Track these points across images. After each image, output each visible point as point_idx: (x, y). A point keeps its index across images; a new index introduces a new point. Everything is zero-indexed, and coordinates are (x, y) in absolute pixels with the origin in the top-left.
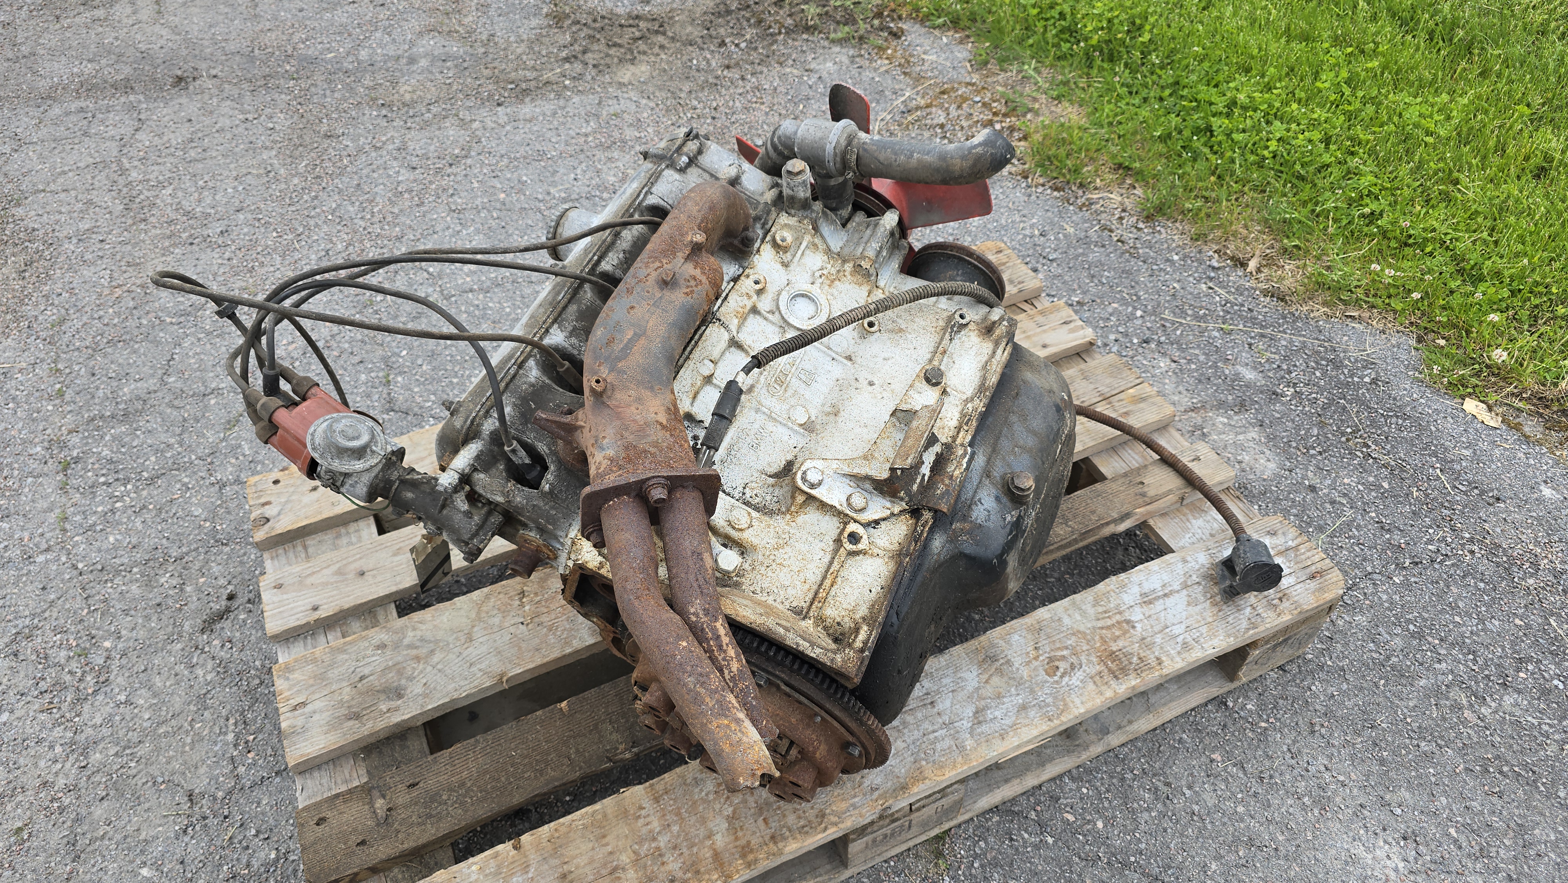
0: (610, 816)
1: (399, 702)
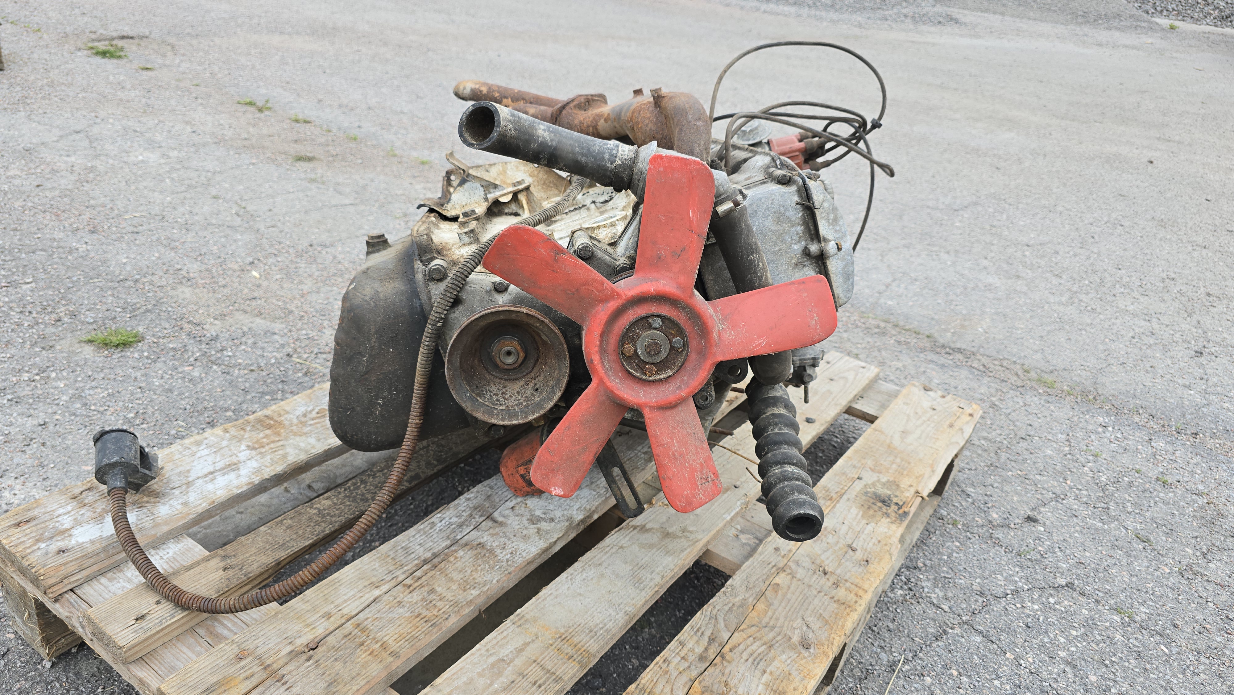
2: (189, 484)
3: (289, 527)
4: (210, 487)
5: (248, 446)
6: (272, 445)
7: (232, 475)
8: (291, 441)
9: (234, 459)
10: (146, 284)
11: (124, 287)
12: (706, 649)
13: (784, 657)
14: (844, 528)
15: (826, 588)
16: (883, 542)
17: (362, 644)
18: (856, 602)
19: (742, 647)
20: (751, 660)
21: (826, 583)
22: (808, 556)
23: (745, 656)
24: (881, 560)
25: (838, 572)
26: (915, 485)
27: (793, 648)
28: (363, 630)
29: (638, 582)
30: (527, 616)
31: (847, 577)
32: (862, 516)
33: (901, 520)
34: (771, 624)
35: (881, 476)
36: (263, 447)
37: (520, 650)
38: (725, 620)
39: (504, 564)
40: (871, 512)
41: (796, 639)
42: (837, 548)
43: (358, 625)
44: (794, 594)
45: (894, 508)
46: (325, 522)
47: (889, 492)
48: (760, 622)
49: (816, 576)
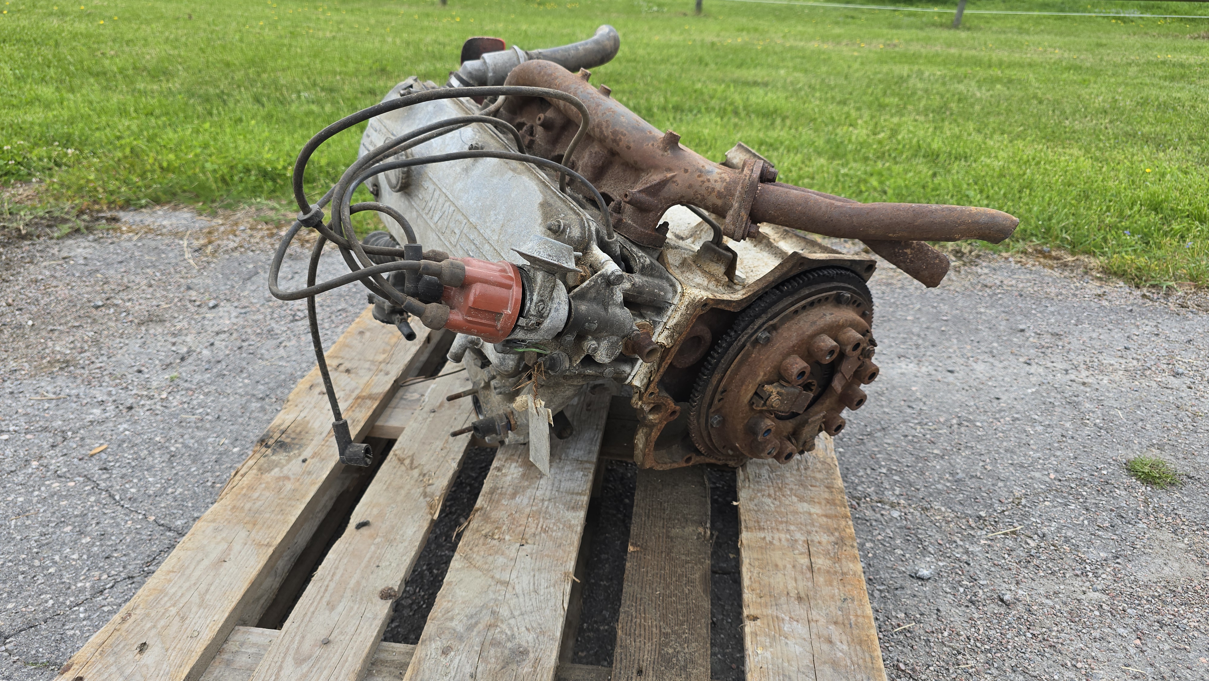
0: (760, 557)
1: (531, 655)
32: (308, 422)
40: (298, 429)
47: (274, 458)
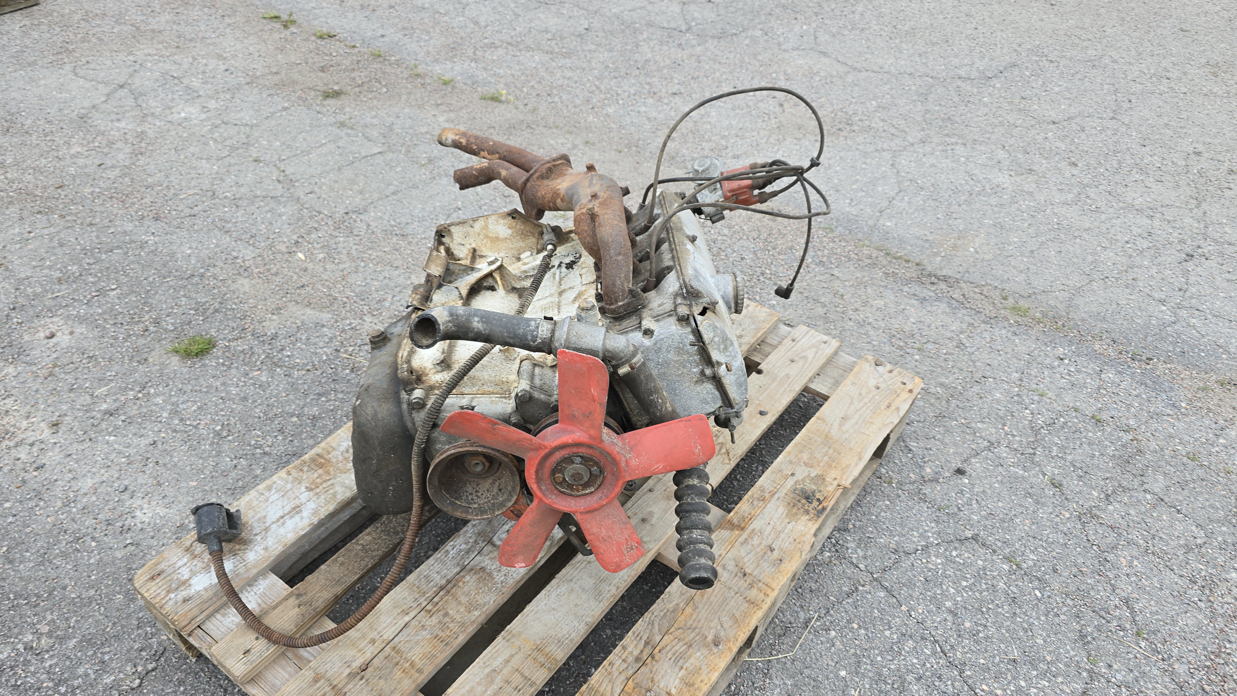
2: (267, 529)
3: (342, 564)
4: (282, 531)
5: (307, 488)
6: (324, 485)
7: (297, 518)
8: (338, 479)
9: (297, 502)
10: (211, 279)
11: (193, 284)
12: (642, 651)
13: (699, 654)
14: (769, 528)
15: (742, 589)
16: (798, 541)
17: (397, 664)
18: (763, 601)
19: (668, 648)
20: (673, 659)
21: (743, 584)
22: (734, 559)
23: (669, 656)
24: (792, 558)
25: (755, 573)
26: (838, 477)
27: (707, 646)
28: (398, 652)
29: (598, 594)
30: (514, 632)
31: (760, 578)
32: (787, 515)
33: (818, 517)
34: (694, 626)
35: (812, 470)
36: (318, 487)
37: (507, 661)
38: (659, 625)
39: (499, 585)
40: (795, 510)
41: (710, 638)
42: (758, 550)
43: (394, 648)
44: (716, 596)
45: (815, 503)
46: (367, 556)
47: (815, 488)
48: (685, 625)
49: (737, 578)
